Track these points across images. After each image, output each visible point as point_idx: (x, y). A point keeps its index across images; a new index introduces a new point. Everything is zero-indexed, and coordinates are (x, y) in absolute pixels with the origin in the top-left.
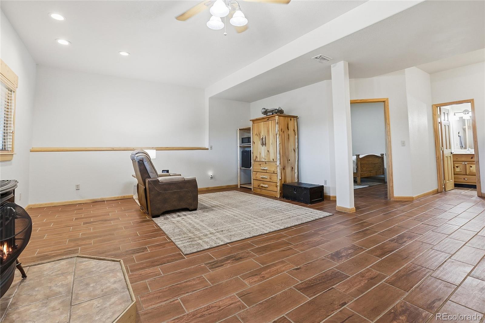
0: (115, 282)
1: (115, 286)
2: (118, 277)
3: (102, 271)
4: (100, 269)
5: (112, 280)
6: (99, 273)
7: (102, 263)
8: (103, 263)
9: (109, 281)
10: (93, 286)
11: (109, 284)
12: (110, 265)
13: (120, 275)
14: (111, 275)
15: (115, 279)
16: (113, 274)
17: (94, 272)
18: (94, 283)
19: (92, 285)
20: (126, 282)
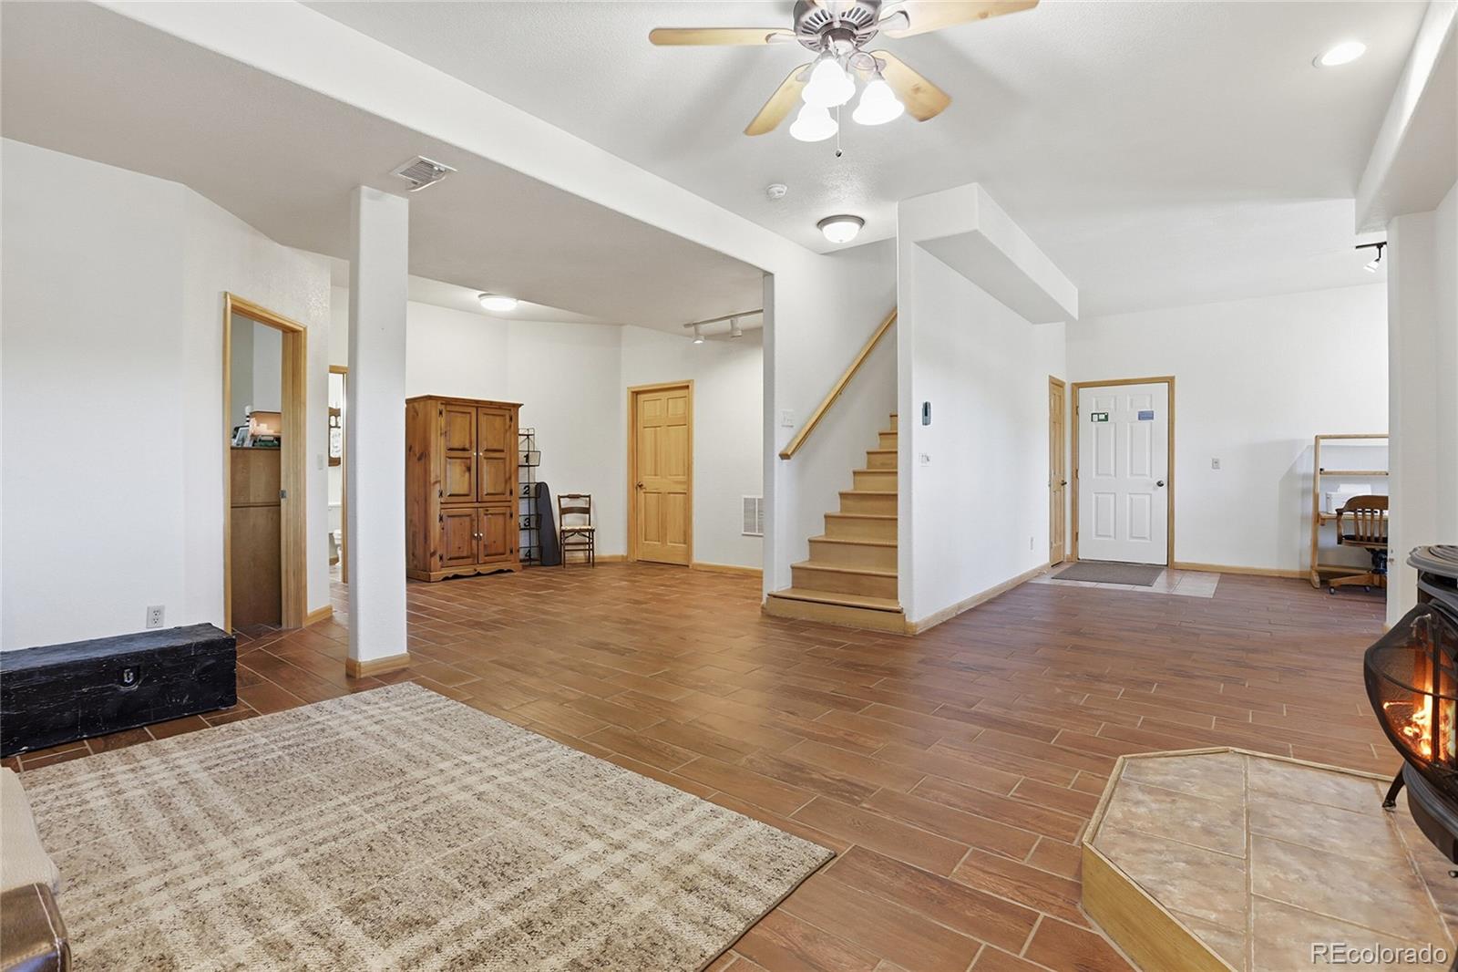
0: (1138, 803)
1: (1140, 796)
2: (1126, 809)
3: (1157, 847)
4: (1162, 858)
5: (1142, 810)
6: (1167, 846)
7: (1149, 877)
8: (1143, 873)
9: (1150, 812)
10: (1193, 820)
11: (1154, 806)
12: (1127, 853)
13: (1116, 811)
14: (1139, 824)
15: (1133, 810)
16: (1133, 822)
17: (1183, 857)
18: (1189, 826)
19: (1196, 824)
20: (1113, 790)
